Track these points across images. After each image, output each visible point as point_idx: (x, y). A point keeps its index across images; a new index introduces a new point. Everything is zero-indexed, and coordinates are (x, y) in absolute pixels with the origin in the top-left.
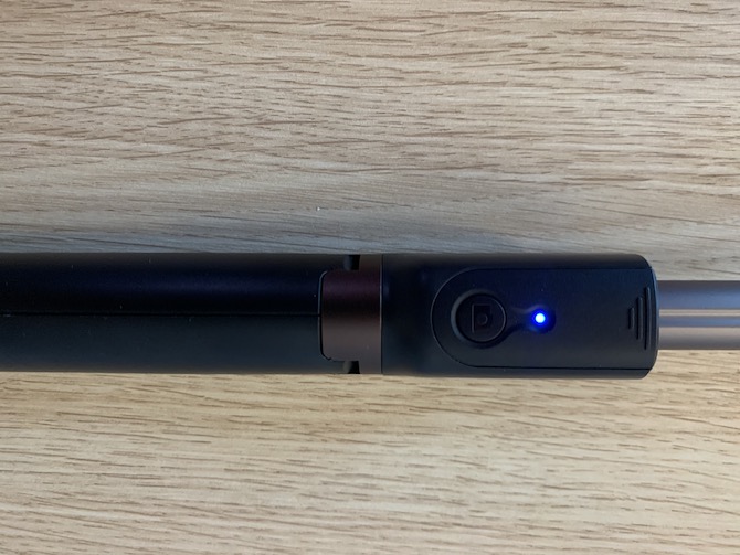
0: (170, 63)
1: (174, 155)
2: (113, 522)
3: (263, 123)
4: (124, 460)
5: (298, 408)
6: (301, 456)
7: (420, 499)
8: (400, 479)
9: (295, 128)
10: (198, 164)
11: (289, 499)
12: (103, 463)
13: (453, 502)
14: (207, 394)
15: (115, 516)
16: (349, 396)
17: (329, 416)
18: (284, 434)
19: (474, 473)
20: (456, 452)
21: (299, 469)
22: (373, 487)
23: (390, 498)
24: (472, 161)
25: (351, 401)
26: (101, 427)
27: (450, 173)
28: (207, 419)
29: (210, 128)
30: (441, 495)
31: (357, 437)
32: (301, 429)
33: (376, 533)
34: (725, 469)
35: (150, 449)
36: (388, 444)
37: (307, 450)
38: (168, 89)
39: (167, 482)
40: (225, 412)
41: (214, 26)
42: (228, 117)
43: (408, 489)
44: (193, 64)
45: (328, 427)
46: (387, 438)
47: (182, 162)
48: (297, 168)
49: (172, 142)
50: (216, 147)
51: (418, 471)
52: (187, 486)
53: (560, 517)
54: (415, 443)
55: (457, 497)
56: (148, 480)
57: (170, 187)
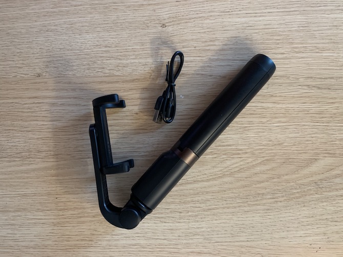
0: (17, 140)
1: (19, 161)
2: (7, 252)
3: (39, 152)
4: (9, 235)
5: (51, 219)
6: (52, 231)
7: (82, 240)
8: (76, 235)
9: (47, 152)
10: (25, 162)
11: (50, 243)
12: (4, 237)
13: (90, 240)
14: (29, 217)
15: (8, 250)
16: (63, 215)
17: (58, 220)
18: (48, 226)
19: (95, 232)
20: (89, 227)
21: (52, 235)
22: (70, 238)
23: (74, 240)
24: (87, 157)
25: (63, 216)
26: (4, 227)
27: (82, 160)
28: (29, 223)
29: (27, 154)
30: (87, 239)
31: (65, 225)
32: (52, 224)
33: (72, 250)
34: (156, 228)
35: (16, 232)
36: (73, 226)
37: (54, 229)
38: (17, 146)
39: (20, 240)
40: (33, 221)
41: (27, 131)
42: (31, 151)
43: (79, 238)
44: (23, 140)
45: (58, 223)
46: (73, 225)
47: (21, 162)
48: (47, 162)
49: (19, 158)
50: (29, 158)
51: (81, 233)
52: (25, 241)
53: (117, 243)
54: (79, 226)
55: (91, 239)
56: (15, 240)
57: (19, 168)
